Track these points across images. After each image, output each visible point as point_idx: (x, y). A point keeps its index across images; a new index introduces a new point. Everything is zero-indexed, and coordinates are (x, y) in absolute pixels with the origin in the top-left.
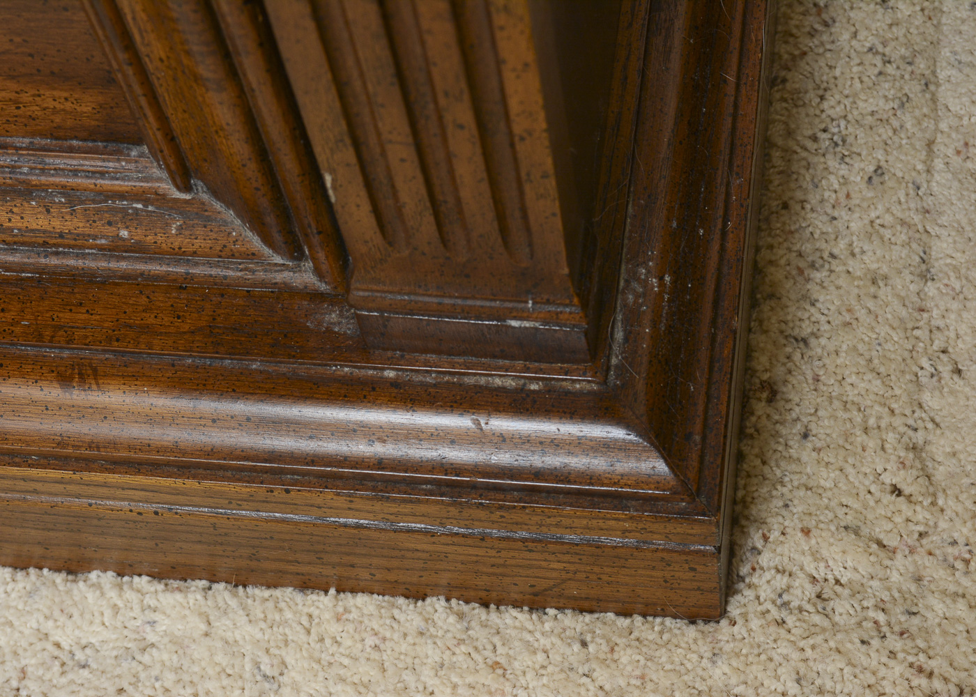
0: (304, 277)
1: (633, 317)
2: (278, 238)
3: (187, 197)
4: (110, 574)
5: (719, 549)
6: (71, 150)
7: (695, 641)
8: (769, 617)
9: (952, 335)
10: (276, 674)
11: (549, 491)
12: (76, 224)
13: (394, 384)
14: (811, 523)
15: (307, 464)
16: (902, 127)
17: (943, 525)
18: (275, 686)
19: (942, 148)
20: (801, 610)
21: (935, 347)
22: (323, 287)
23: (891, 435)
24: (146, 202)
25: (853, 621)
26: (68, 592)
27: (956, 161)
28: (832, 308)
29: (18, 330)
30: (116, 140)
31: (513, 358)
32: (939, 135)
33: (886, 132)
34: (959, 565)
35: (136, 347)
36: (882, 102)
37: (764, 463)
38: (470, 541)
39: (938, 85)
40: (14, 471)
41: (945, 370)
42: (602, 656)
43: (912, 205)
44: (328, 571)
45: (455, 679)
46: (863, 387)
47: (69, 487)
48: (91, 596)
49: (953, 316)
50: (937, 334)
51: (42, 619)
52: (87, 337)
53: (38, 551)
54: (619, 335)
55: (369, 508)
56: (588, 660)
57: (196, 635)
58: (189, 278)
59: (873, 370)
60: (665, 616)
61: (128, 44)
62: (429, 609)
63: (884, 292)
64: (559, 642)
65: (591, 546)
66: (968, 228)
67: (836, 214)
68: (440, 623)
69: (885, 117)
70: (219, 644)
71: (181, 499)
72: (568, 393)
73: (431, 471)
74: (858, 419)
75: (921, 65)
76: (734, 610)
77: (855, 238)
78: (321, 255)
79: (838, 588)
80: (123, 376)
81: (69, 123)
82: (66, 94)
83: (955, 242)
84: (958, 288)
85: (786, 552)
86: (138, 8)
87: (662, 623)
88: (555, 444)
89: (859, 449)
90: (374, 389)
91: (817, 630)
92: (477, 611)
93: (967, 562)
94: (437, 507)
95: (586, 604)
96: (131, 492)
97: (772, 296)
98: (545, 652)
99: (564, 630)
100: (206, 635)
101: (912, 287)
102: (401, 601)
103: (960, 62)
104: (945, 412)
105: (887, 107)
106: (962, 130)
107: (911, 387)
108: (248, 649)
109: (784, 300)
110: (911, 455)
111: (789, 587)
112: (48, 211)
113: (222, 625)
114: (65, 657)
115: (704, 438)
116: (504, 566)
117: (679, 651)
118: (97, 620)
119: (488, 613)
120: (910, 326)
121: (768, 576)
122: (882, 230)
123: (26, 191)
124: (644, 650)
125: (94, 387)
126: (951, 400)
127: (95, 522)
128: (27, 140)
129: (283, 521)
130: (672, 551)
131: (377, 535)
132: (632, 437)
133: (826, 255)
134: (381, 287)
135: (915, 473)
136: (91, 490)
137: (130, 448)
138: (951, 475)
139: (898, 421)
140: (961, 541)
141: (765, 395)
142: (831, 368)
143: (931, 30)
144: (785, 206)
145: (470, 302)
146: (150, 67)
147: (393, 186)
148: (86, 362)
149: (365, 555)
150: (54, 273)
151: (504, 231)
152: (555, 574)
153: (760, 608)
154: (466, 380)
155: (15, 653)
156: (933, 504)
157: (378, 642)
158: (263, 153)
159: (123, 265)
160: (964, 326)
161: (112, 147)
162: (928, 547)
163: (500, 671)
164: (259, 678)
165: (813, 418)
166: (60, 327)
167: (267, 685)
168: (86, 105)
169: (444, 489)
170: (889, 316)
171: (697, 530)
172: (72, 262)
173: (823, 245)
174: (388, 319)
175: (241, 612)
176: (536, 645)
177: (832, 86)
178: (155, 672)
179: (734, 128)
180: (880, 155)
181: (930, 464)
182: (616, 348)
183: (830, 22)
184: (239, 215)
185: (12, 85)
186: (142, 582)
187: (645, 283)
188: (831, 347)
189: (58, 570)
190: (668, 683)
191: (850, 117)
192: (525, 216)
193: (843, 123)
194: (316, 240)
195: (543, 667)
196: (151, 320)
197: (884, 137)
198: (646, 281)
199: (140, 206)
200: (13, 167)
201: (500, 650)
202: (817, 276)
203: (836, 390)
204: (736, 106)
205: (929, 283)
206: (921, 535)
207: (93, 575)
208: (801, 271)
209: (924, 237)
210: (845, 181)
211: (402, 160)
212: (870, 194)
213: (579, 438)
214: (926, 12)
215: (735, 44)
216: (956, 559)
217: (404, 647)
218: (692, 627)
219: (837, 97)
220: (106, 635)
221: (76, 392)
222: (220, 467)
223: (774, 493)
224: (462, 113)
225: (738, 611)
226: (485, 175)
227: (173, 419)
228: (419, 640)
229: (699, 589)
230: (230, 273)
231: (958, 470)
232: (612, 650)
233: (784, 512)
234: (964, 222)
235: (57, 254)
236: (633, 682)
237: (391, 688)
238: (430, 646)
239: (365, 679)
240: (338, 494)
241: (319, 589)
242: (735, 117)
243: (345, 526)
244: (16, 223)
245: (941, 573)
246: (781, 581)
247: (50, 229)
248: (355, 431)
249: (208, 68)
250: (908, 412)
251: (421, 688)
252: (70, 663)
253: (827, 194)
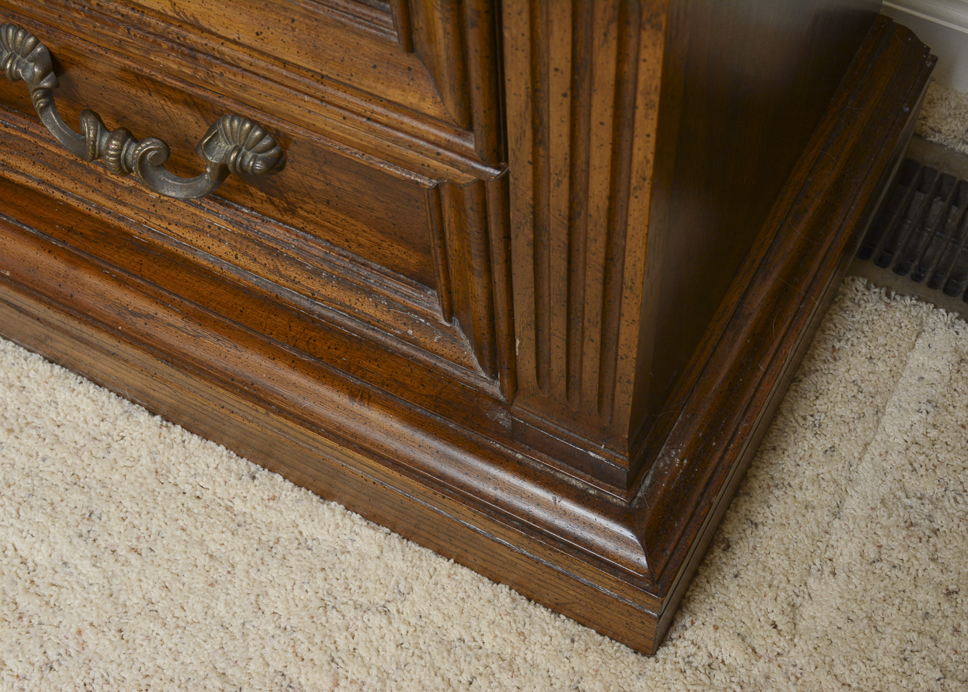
0: (494, 389)
1: (659, 475)
2: (487, 364)
3: (448, 325)
4: (342, 506)
5: (660, 617)
6: (399, 279)
7: (633, 663)
8: (678, 666)
9: (838, 553)
10: (406, 593)
11: (579, 550)
12: (387, 318)
13: (519, 462)
14: (721, 624)
15: (459, 487)
16: (855, 429)
17: (792, 653)
18: (403, 599)
19: (873, 449)
20: (697, 669)
21: (826, 556)
22: (502, 398)
23: (783, 593)
24: (427, 320)
25: (723, 686)
26: (317, 508)
27: (878, 459)
28: (778, 513)
29: (339, 361)
30: (423, 283)
31: (586, 472)
32: (874, 442)
33: (844, 429)
34: (793, 678)
35: (395, 392)
36: (848, 412)
37: (708, 582)
38: (530, 561)
39: (884, 414)
40: (310, 433)
41: (827, 570)
42: (580, 651)
43: (844, 474)
44: (452, 549)
45: (497, 632)
46: (778, 562)
47: (334, 452)
48: (328, 514)
49: (843, 542)
50: (830, 549)
51: (298, 516)
52: (372, 378)
53: (310, 480)
54: (648, 482)
55: (483, 523)
56: (571, 650)
57: (372, 556)
58: (435, 367)
59: (787, 555)
60: (622, 643)
61: (442, 237)
62: (499, 590)
63: (810, 515)
64: (560, 634)
65: (592, 588)
66: (869, 498)
67: (800, 463)
68: (501, 600)
69: (848, 421)
70: (383, 565)
71: (389, 480)
72: (608, 502)
73: (521, 516)
74: (769, 578)
75: (879, 400)
76: (660, 654)
77: (805, 480)
78: (506, 381)
79: (721, 665)
80: (383, 405)
81: (402, 265)
82: (405, 250)
83: (860, 503)
84: (851, 529)
85: (701, 635)
86: (452, 220)
87: (619, 647)
88: (591, 526)
89: (763, 595)
90: (508, 461)
91: (701, 683)
92: (523, 601)
93: (797, 678)
94: (518, 536)
95: (582, 620)
96: (365, 467)
97: (748, 494)
98: (551, 637)
99: (565, 629)
100: (378, 558)
101: (826, 518)
102: (486, 580)
103: (901, 407)
104: (817, 593)
105: (851, 416)
106: (888, 443)
107: (805, 572)
108: (396, 573)
109: (754, 499)
110: (789, 609)
111: (695, 654)
112: (376, 306)
113: (388, 556)
114: (302, 541)
115: (672, 554)
116: (544, 582)
117: (622, 665)
118: (326, 528)
119: (529, 604)
120: (817, 539)
121: (686, 643)
122: (822, 481)
123: (369, 292)
124: (604, 657)
125: (366, 405)
126: (824, 587)
127: (342, 476)
128: (379, 266)
129: (437, 512)
130: (634, 608)
131: (482, 538)
132: (634, 539)
133: (786, 483)
134: (528, 409)
135: (788, 619)
136: (345, 458)
137: (372, 444)
138: (808, 628)
139: (789, 588)
140: (799, 666)
141: (723, 546)
142: (765, 545)
143: (892, 383)
144: (774, 449)
145: (572, 434)
146: (450, 252)
147: (550, 358)
148: (367, 391)
149: (474, 548)
150: (369, 339)
151: (600, 402)
152: (570, 597)
153: (675, 659)
154: (558, 474)
155: (278, 529)
156: (791, 640)
157: (465, 597)
158: (492, 317)
159: (405, 348)
160: (846, 550)
161: (419, 285)
162: (779, 662)
163: (523, 638)
164: (396, 591)
165: (744, 568)
166: (361, 368)
167: (399, 597)
168: (413, 260)
169: (525, 528)
170: (807, 529)
171: (650, 601)
172: (379, 337)
173: (786, 477)
174: (528, 427)
175: (400, 553)
176: (547, 631)
177: (825, 393)
178: (344, 567)
179: (754, 395)
180: (836, 440)
181: (798, 617)
182: (643, 488)
183: (838, 358)
184: (471, 344)
185: (380, 236)
186: (357, 517)
187: (672, 460)
188: (769, 534)
189: (317, 494)
190: (609, 680)
191: (828, 414)
192: (613, 400)
193: (823, 416)
194: (506, 372)
195: (547, 645)
196: (408, 382)
197: (843, 431)
198: (673, 459)
199: (423, 321)
200: (367, 277)
201: (527, 626)
202: (777, 492)
203: (763, 558)
204: (760, 384)
205: (837, 520)
206: (778, 654)
207: (333, 504)
208: (769, 487)
209: (844, 493)
210: (812, 447)
211: (558, 347)
212: (823, 460)
213: (605, 528)
214: (892, 373)
215: (772, 351)
216: (792, 674)
217: (477, 605)
218: (634, 655)
219: (825, 400)
220: (327, 537)
221: (356, 404)
222: (414, 471)
223: (707, 600)
224: (594, 333)
225: (662, 656)
226: (598, 370)
227: (399, 437)
228: (486, 604)
229: (643, 635)
230: (457, 372)
231: (813, 627)
232: (586, 650)
233: (708, 612)
234: (869, 493)
235: (374, 330)
236: (591, 671)
237: (462, 624)
238: (491, 610)
239: (451, 614)
240: (469, 509)
241: (446, 557)
242: (757, 390)
243: (468, 527)
244: (358, 306)
245: (781, 679)
246: (692, 649)
247: (374, 315)
248: (490, 479)
249: (477, 263)
250: (797, 585)
251: (478, 630)
252: (304, 545)
253: (799, 450)
